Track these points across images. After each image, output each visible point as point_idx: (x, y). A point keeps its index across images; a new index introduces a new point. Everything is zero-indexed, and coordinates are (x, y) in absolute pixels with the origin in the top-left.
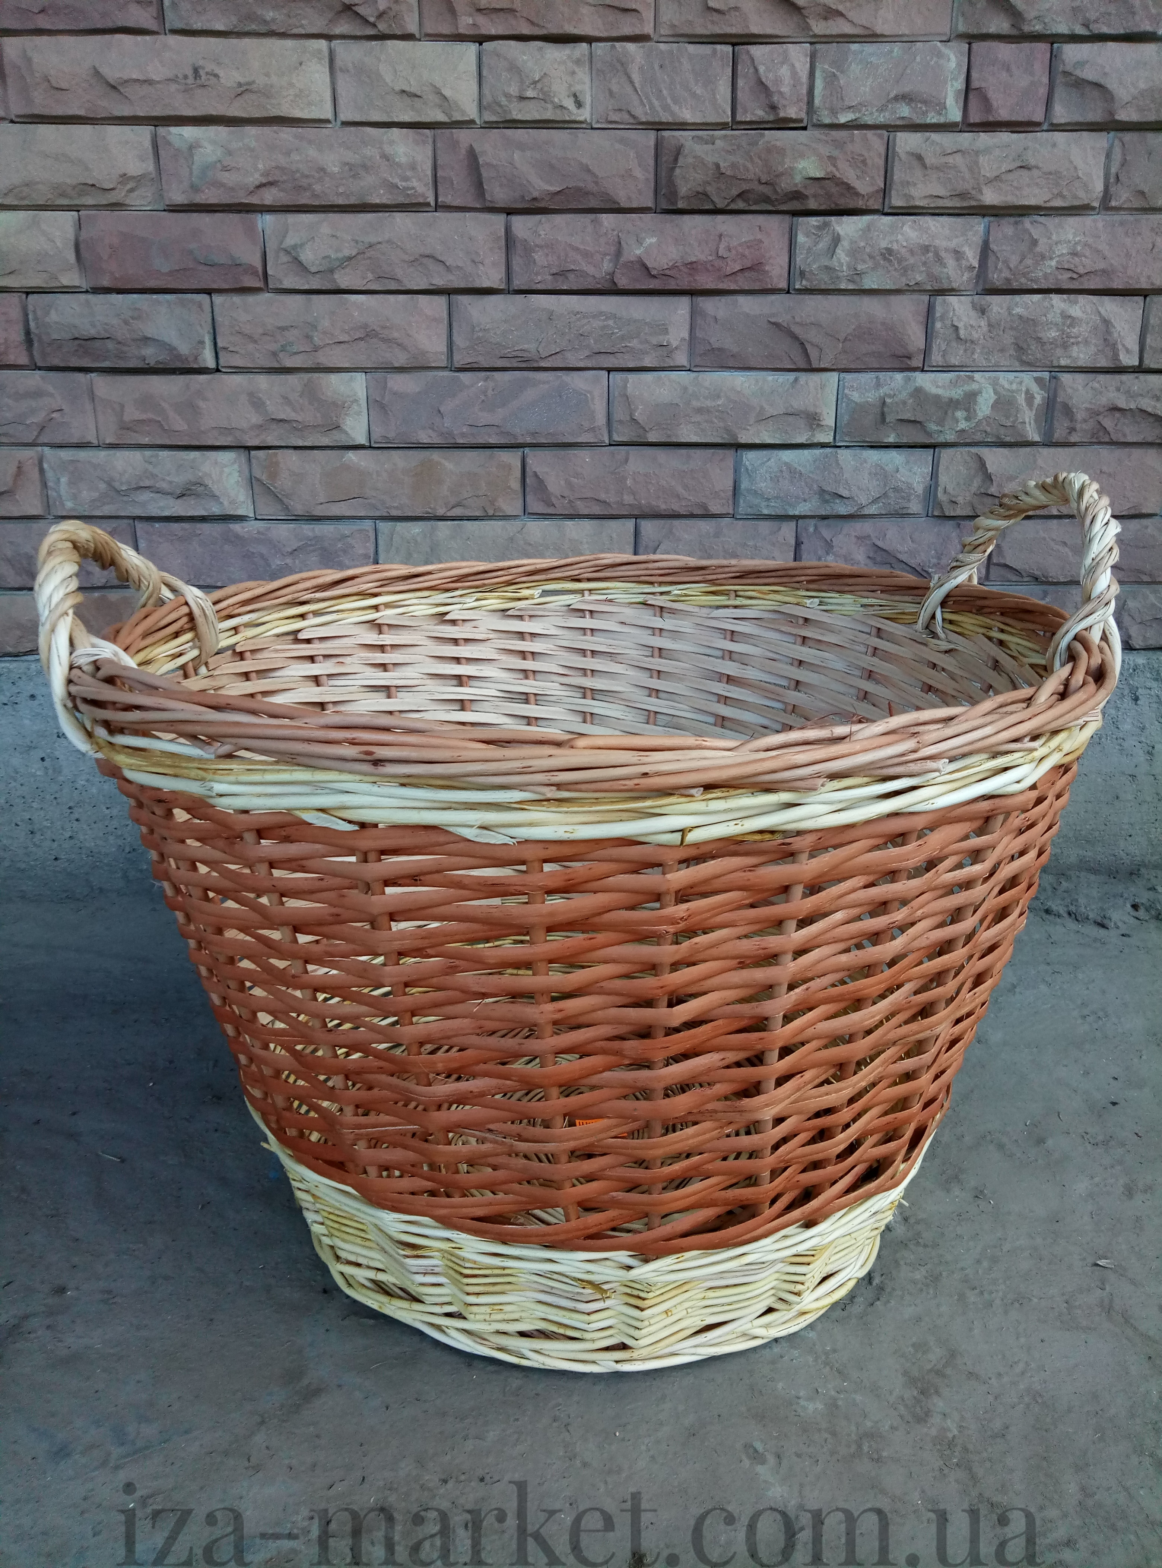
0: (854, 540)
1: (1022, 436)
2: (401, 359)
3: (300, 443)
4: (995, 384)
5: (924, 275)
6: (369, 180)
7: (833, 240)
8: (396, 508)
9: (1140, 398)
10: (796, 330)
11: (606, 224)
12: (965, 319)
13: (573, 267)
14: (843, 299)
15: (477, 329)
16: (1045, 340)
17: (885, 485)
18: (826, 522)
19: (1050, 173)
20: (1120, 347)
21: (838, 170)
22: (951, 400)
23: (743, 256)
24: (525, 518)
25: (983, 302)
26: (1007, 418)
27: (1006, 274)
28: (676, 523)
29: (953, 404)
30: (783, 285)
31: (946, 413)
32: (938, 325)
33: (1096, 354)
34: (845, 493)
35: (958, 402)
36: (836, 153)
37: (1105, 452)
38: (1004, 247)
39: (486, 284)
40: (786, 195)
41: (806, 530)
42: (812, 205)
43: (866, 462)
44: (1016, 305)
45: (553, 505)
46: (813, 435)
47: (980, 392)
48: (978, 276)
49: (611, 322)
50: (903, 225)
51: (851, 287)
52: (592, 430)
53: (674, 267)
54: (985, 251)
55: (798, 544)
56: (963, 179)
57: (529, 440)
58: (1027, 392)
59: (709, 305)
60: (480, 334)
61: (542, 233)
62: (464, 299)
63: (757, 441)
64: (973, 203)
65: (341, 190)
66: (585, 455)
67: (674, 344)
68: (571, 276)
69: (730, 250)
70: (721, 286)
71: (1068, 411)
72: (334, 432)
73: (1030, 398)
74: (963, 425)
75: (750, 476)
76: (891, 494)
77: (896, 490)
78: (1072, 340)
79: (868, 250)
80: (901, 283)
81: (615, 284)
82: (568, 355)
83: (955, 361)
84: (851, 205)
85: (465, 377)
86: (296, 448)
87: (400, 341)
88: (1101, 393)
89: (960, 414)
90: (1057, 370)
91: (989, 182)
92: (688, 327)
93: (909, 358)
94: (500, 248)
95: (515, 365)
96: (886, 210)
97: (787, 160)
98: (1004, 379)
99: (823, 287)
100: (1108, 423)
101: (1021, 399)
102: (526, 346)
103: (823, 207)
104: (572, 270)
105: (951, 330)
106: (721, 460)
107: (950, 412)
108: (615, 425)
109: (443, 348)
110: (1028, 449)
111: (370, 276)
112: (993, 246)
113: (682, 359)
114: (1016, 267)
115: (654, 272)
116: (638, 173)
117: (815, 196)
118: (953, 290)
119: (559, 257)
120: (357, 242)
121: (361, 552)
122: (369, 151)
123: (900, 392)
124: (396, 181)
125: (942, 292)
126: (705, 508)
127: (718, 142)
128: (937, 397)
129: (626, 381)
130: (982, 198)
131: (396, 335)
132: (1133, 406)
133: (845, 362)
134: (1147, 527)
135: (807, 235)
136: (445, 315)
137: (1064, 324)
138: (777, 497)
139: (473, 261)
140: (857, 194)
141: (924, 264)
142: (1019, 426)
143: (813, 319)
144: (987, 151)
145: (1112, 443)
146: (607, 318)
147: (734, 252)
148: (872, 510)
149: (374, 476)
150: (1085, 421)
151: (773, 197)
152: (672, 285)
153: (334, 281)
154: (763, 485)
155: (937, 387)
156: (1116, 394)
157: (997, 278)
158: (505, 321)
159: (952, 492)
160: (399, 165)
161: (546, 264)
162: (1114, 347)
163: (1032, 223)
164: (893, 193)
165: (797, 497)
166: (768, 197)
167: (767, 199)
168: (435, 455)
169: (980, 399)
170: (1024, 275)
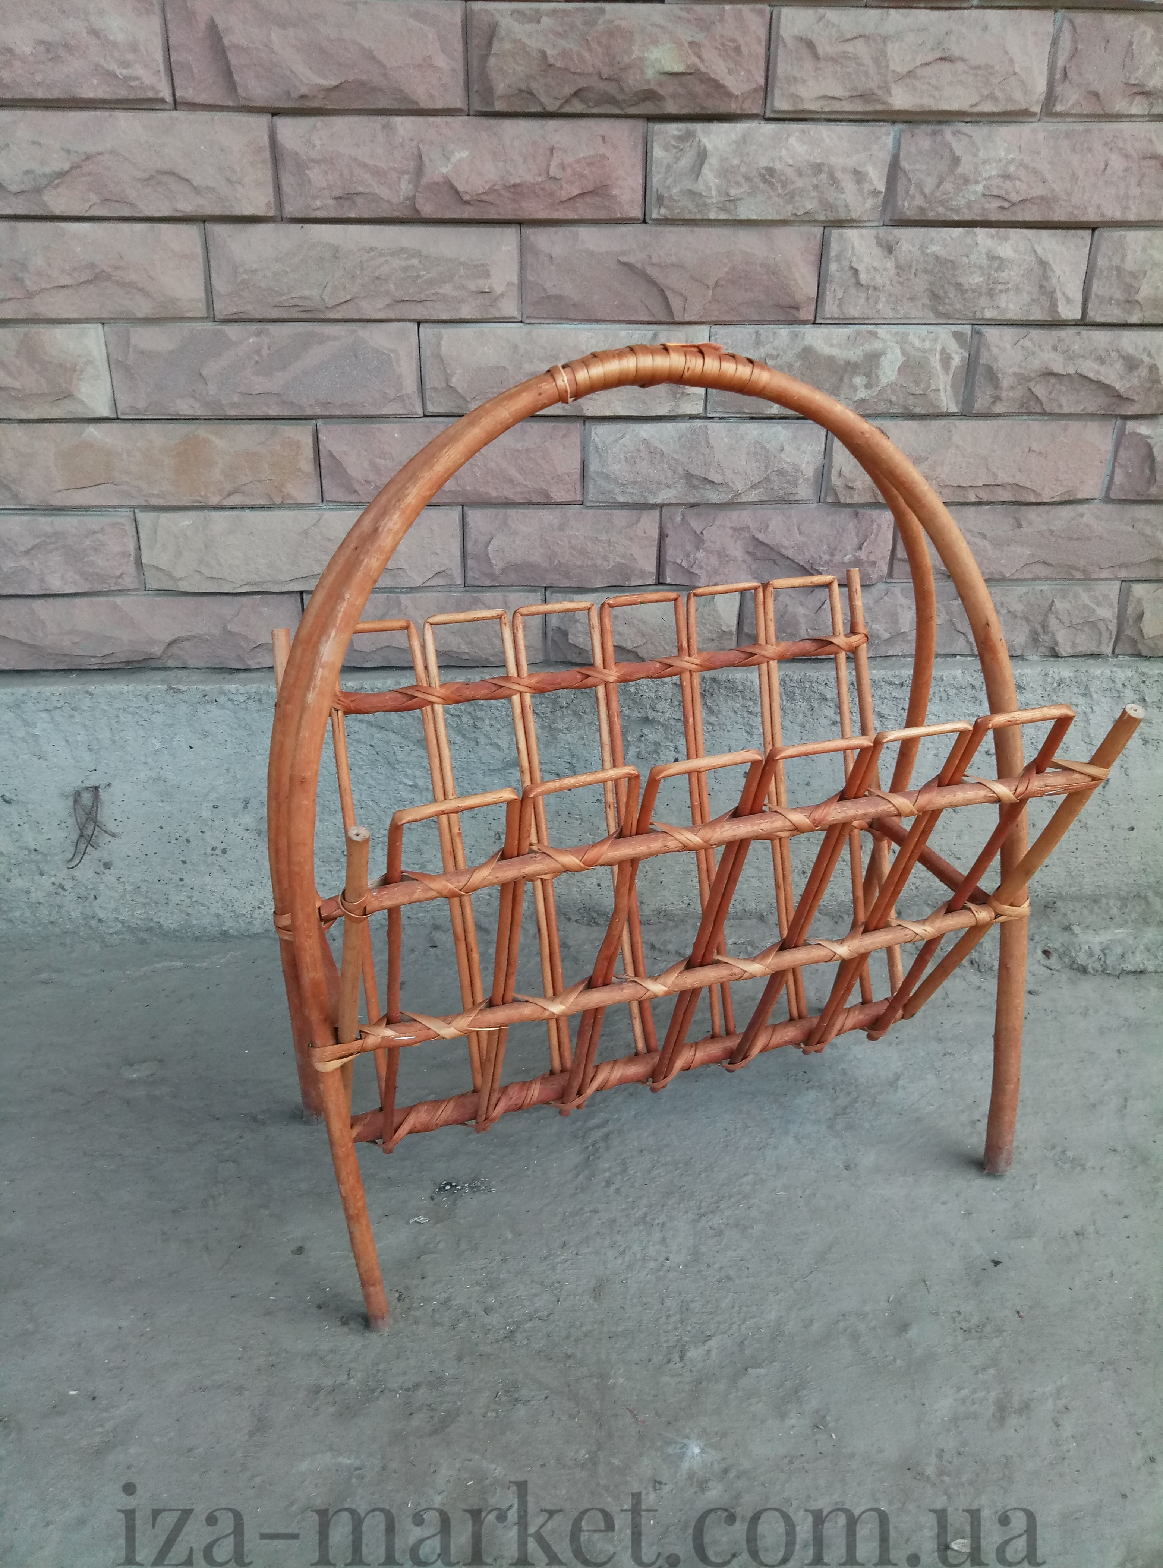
0: (730, 532)
1: (935, 407)
2: (144, 309)
3: (24, 416)
4: (903, 341)
5: (816, 201)
6: (75, 65)
7: (699, 154)
8: (158, 496)
9: (1080, 361)
10: (653, 272)
11: (401, 131)
12: (867, 259)
13: (360, 189)
14: (714, 231)
15: (241, 270)
16: (966, 286)
17: (766, 467)
18: (695, 510)
19: (978, 67)
20: (1059, 295)
21: (702, 61)
22: (848, 363)
23: (582, 176)
24: (324, 506)
25: (891, 238)
26: (917, 383)
27: (919, 201)
28: (512, 512)
29: (851, 368)
30: (637, 213)
31: (841, 379)
32: (833, 267)
33: (1029, 305)
34: (717, 478)
35: (856, 365)
36: (700, 37)
37: (1036, 426)
38: (918, 167)
39: (248, 210)
40: (636, 94)
41: (672, 519)
42: (671, 108)
43: (743, 439)
44: (932, 241)
45: (355, 491)
46: (678, 406)
47: (883, 353)
48: (885, 202)
49: (415, 262)
50: (789, 135)
51: (723, 216)
52: (400, 399)
53: (492, 190)
54: (894, 170)
55: (662, 536)
56: (867, 74)
57: (319, 411)
58: (943, 351)
59: (541, 238)
60: (245, 277)
61: (318, 143)
62: (219, 230)
63: (608, 414)
64: (880, 107)
65: (38, 78)
66: (393, 432)
67: (499, 289)
68: (360, 200)
69: (564, 169)
70: (555, 215)
71: (992, 376)
72: (67, 401)
73: (946, 360)
74: (862, 394)
75: (601, 456)
76: (774, 478)
77: (781, 472)
78: (1000, 287)
79: (743, 169)
80: (786, 212)
81: (418, 211)
82: (364, 304)
83: (853, 312)
84: (722, 109)
85: (232, 331)
86: (21, 421)
87: (140, 286)
88: (1033, 354)
89: (859, 380)
90: (979, 324)
91: (901, 78)
92: (515, 267)
93: (798, 309)
94: (263, 162)
95: (296, 316)
96: (769, 114)
97: (635, 48)
98: (917, 336)
99: (687, 217)
100: (1040, 391)
101: (935, 361)
102: (307, 293)
103: (685, 111)
104: (360, 193)
105: (850, 273)
106: (565, 436)
107: (846, 379)
108: (428, 393)
109: (200, 294)
110: (943, 422)
111: (94, 198)
112: (904, 164)
113: (510, 308)
114: (932, 193)
115: (466, 198)
116: (441, 61)
117: (674, 96)
118: (852, 221)
119: (341, 175)
120: (69, 152)
121: (117, 549)
122: (71, 25)
123: (785, 352)
124: (114, 67)
125: (840, 224)
126: (547, 495)
127: (545, 20)
128: (831, 359)
129: (440, 337)
130: (890, 100)
131: (133, 277)
132: (1071, 371)
133: (716, 313)
134: (1082, 515)
135: (666, 148)
136: (199, 250)
137: (990, 267)
138: (635, 483)
139: (228, 180)
140: (729, 95)
141: (816, 187)
142: (932, 395)
143: (674, 259)
144: (898, 36)
145: (1044, 413)
146: (411, 256)
147: (569, 171)
148: (753, 496)
149: (125, 457)
150: (1012, 388)
151: (620, 97)
152: (493, 214)
153: (45, 205)
154: (616, 467)
155: (832, 345)
156: (1052, 355)
157: (908, 207)
158: (277, 260)
159: (847, 475)
160: (115, 45)
161: (325, 185)
162: (1051, 297)
163: (954, 134)
164: (777, 92)
165: (659, 483)
166: (614, 98)
167: (612, 100)
168: (203, 431)
169: (885, 362)
170: (942, 203)
